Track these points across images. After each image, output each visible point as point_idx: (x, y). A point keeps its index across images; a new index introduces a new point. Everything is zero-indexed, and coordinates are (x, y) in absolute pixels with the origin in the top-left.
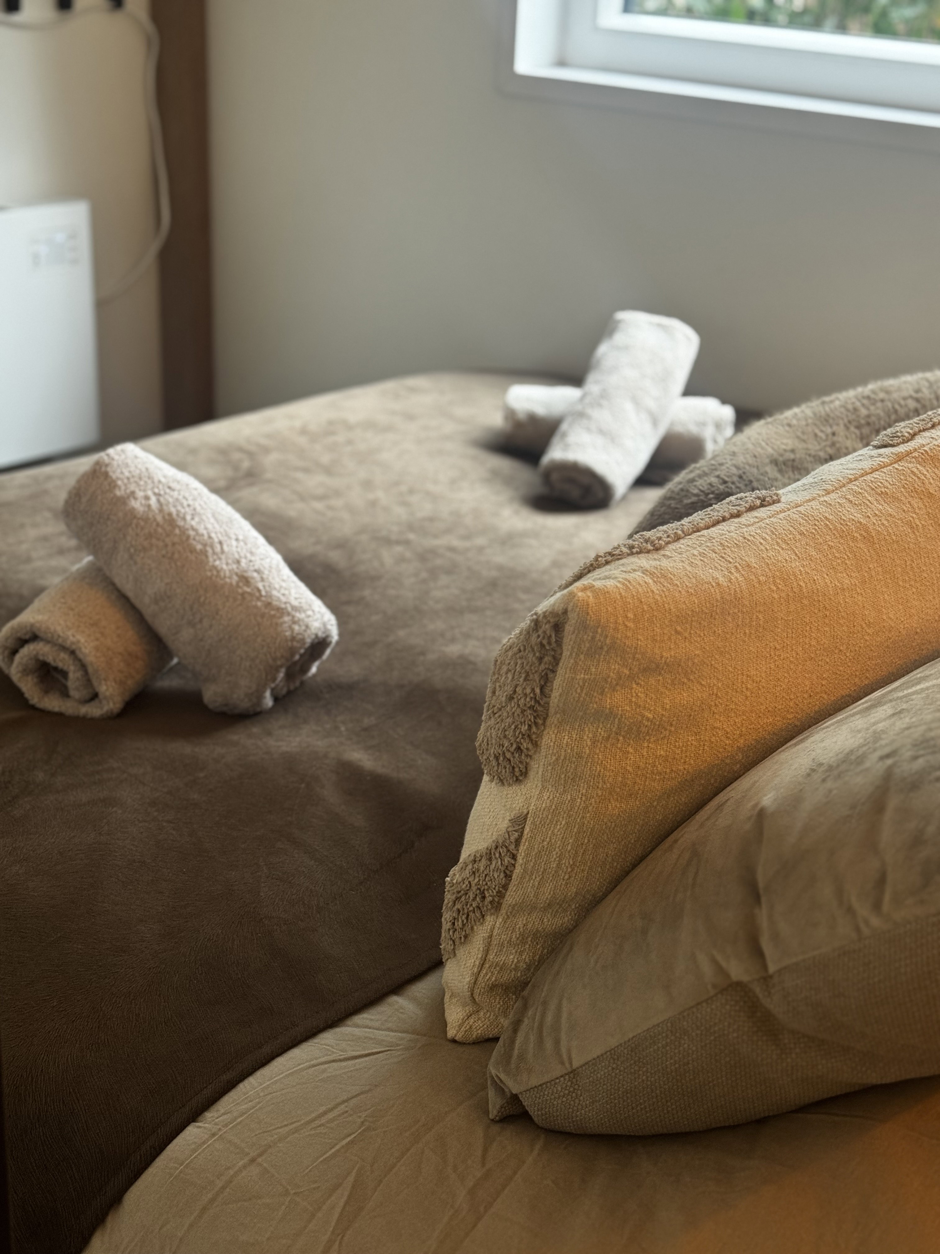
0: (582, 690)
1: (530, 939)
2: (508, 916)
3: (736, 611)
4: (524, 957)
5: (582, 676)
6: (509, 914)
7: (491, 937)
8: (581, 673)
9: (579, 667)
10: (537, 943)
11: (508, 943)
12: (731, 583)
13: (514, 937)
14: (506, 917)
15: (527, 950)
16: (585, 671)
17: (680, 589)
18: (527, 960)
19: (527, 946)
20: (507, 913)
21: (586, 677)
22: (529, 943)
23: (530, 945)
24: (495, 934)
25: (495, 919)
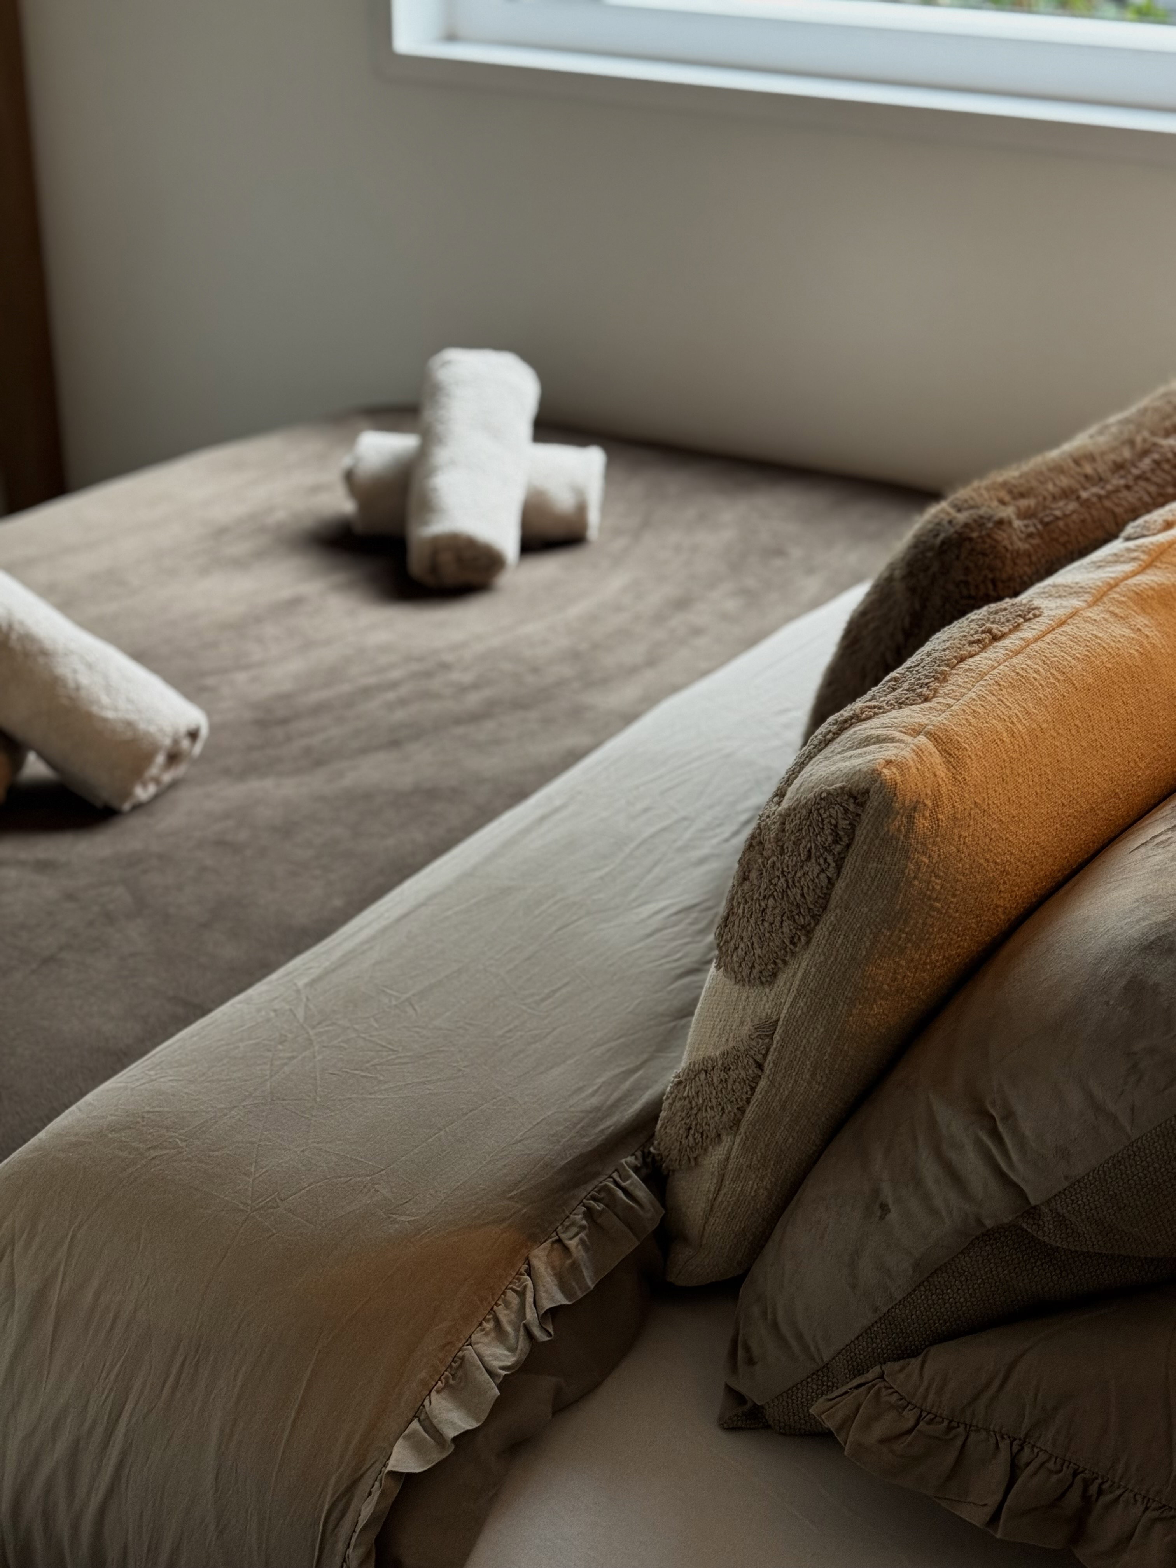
0: (873, 881)
1: (772, 1163)
2: (746, 1137)
3: (1024, 769)
4: (765, 1183)
5: (875, 864)
6: (748, 1134)
7: (727, 1159)
8: (874, 861)
9: (872, 855)
10: (781, 1168)
11: (747, 1167)
12: (1014, 737)
13: (755, 1159)
14: (744, 1137)
15: (769, 1175)
16: (879, 859)
17: (970, 753)
18: (769, 1186)
19: (769, 1170)
20: (746, 1133)
21: (879, 866)
22: (772, 1166)
23: (772, 1169)
24: (732, 1156)
25: (733, 1139)
